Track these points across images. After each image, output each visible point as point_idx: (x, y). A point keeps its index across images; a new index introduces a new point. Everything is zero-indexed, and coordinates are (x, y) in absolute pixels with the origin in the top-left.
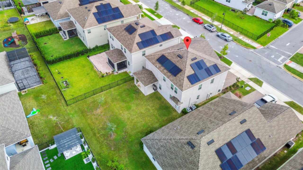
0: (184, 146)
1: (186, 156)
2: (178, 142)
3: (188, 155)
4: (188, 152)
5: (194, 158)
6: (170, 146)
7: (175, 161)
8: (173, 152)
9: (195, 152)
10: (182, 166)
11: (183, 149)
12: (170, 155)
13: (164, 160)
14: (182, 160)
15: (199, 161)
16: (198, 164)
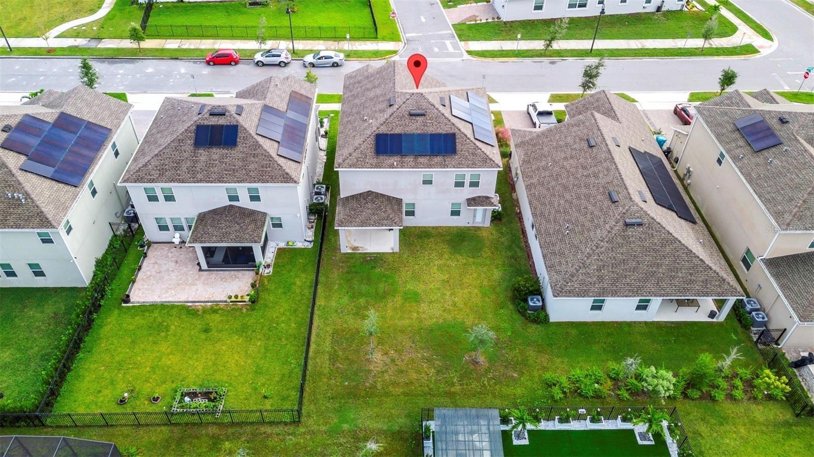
0: (626, 233)
1: (647, 244)
2: (613, 238)
3: (648, 240)
4: (643, 236)
5: (658, 233)
6: (610, 255)
7: (643, 267)
8: (624, 258)
9: (650, 227)
10: (658, 261)
11: (631, 239)
12: (626, 267)
13: (628, 284)
14: (649, 255)
15: (668, 232)
16: (673, 237)
